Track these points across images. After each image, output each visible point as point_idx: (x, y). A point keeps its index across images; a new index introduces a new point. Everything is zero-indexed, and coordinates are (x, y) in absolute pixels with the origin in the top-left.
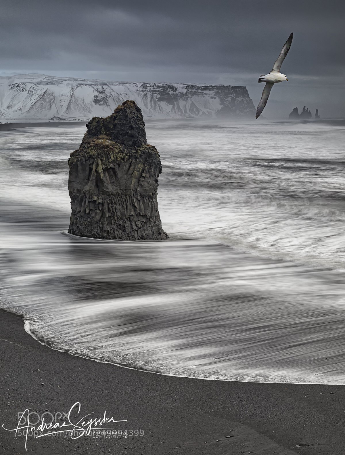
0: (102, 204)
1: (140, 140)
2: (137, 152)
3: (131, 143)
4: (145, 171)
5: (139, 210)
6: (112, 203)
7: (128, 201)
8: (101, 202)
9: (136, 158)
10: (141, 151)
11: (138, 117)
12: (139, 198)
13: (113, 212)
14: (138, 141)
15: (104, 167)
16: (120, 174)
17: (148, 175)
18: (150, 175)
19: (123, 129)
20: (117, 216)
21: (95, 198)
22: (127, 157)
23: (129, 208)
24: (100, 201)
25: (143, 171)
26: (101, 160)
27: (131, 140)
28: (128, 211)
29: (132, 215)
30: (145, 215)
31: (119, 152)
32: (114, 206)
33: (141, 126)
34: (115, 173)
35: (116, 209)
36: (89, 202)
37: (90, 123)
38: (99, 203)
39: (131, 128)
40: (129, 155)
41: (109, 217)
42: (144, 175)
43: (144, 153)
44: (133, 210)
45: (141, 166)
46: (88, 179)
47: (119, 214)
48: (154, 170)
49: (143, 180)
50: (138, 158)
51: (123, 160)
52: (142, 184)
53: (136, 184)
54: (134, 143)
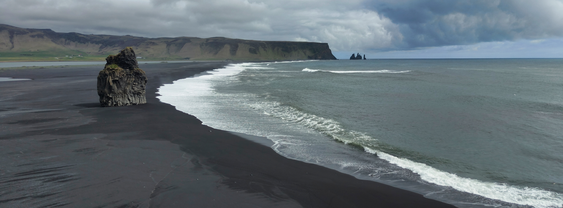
0: (111, 98)
3: (128, 68)
5: (132, 101)
6: (117, 97)
7: (125, 97)
9: (130, 75)
10: (133, 72)
11: (131, 55)
12: (132, 95)
13: (117, 102)
15: (112, 79)
16: (121, 83)
17: (137, 84)
18: (138, 83)
20: (119, 104)
21: (108, 95)
22: (125, 74)
24: (111, 96)
25: (134, 81)
26: (111, 76)
27: (128, 66)
28: (126, 101)
29: (128, 104)
31: (121, 72)
33: (134, 59)
34: (119, 83)
35: (119, 100)
36: (106, 97)
37: (107, 58)
38: (110, 97)
39: (128, 60)
40: (127, 74)
41: (115, 104)
42: (134, 83)
43: (135, 73)
44: (128, 101)
46: (105, 86)
47: (121, 103)
48: (140, 81)
49: (134, 86)
50: (132, 75)
51: (123, 76)
52: (134, 88)
53: (130, 88)
54: (130, 68)
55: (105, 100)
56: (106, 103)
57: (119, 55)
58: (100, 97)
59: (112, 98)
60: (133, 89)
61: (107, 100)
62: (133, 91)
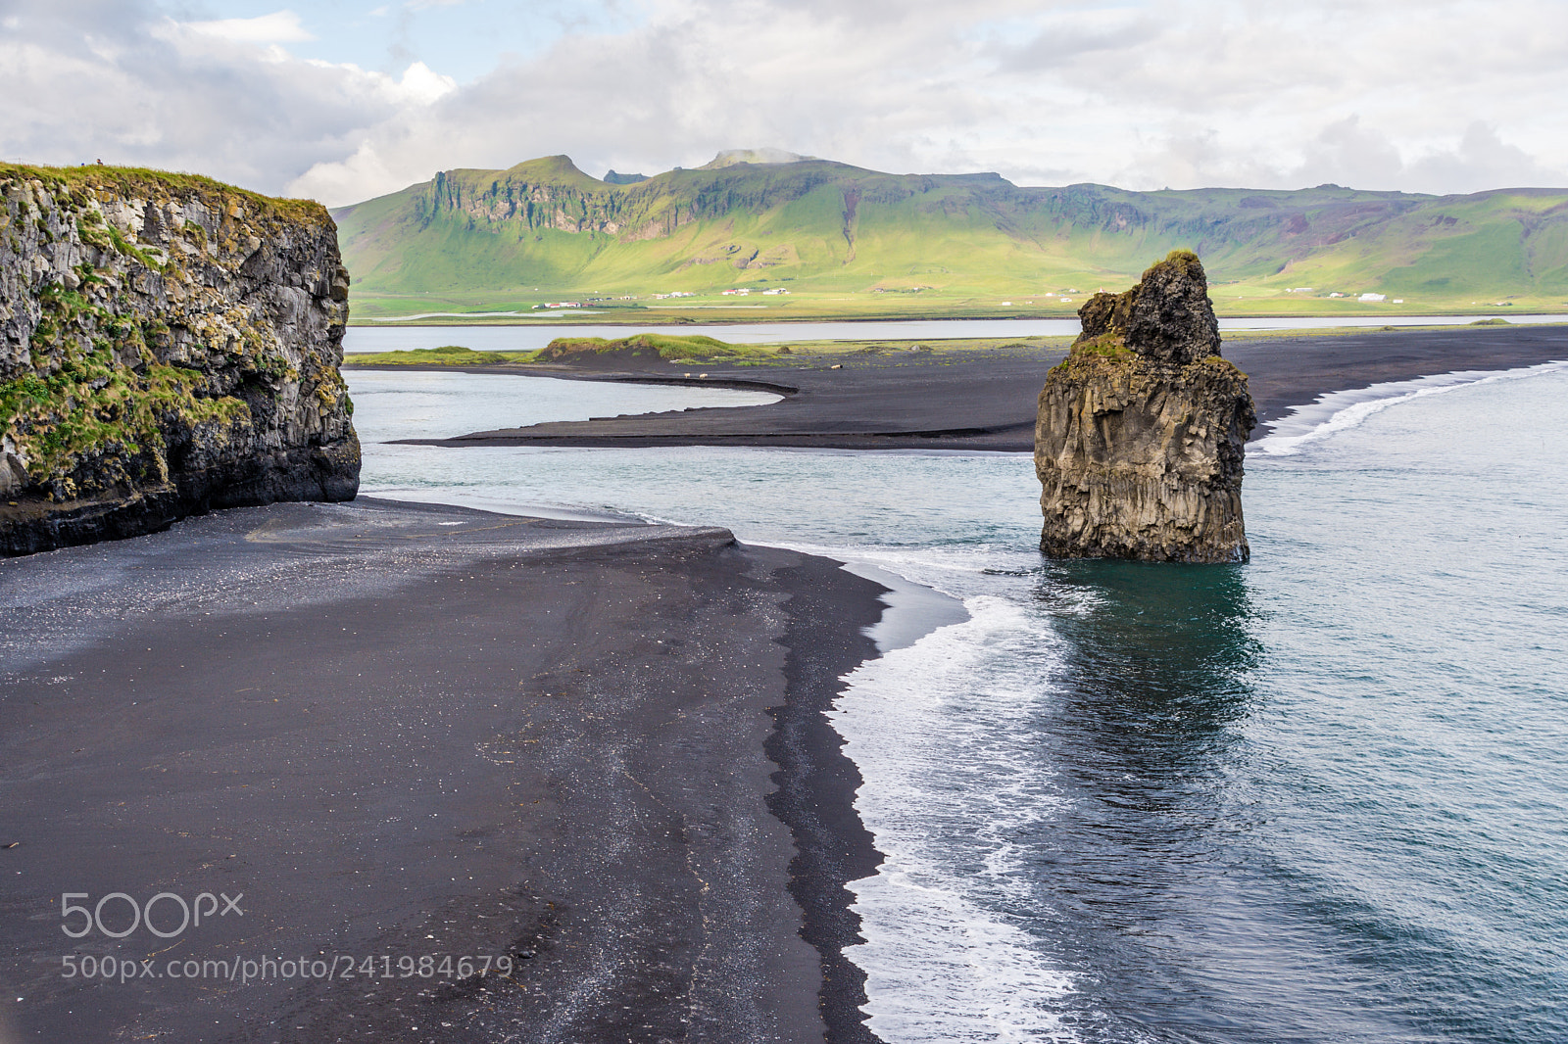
3: (1169, 353)
5: (1173, 516)
6: (1110, 493)
7: (1147, 492)
8: (1085, 490)
9: (1176, 388)
10: (1190, 372)
11: (1191, 290)
12: (1175, 483)
13: (1109, 514)
14: (1187, 350)
15: (1097, 408)
16: (1133, 428)
17: (1203, 433)
18: (1209, 431)
19: (1149, 320)
20: (1117, 525)
21: (1074, 480)
22: (1152, 385)
23: (1147, 506)
24: (1083, 487)
25: (1190, 420)
26: (1093, 393)
27: (1169, 347)
28: (1145, 514)
29: (1153, 526)
30: (1187, 527)
31: (1135, 374)
32: (1114, 501)
33: (1196, 312)
34: (1123, 424)
35: (1116, 509)
36: (1064, 488)
37: (1088, 306)
38: (1081, 491)
39: (1170, 318)
40: (1161, 382)
41: (1099, 525)
42: (1193, 429)
43: (1197, 379)
44: (1156, 514)
45: (1185, 409)
46: (1066, 437)
47: (1124, 520)
48: (1221, 421)
49: (1191, 441)
50: (1182, 390)
51: (1144, 391)
52: (1187, 451)
53: (1172, 451)
54: (1177, 354)
55: (1062, 505)
56: (1062, 515)
57: (1134, 293)
58: (1044, 485)
59: (1088, 493)
60: (1186, 457)
61: (1067, 503)
62: (1182, 466)
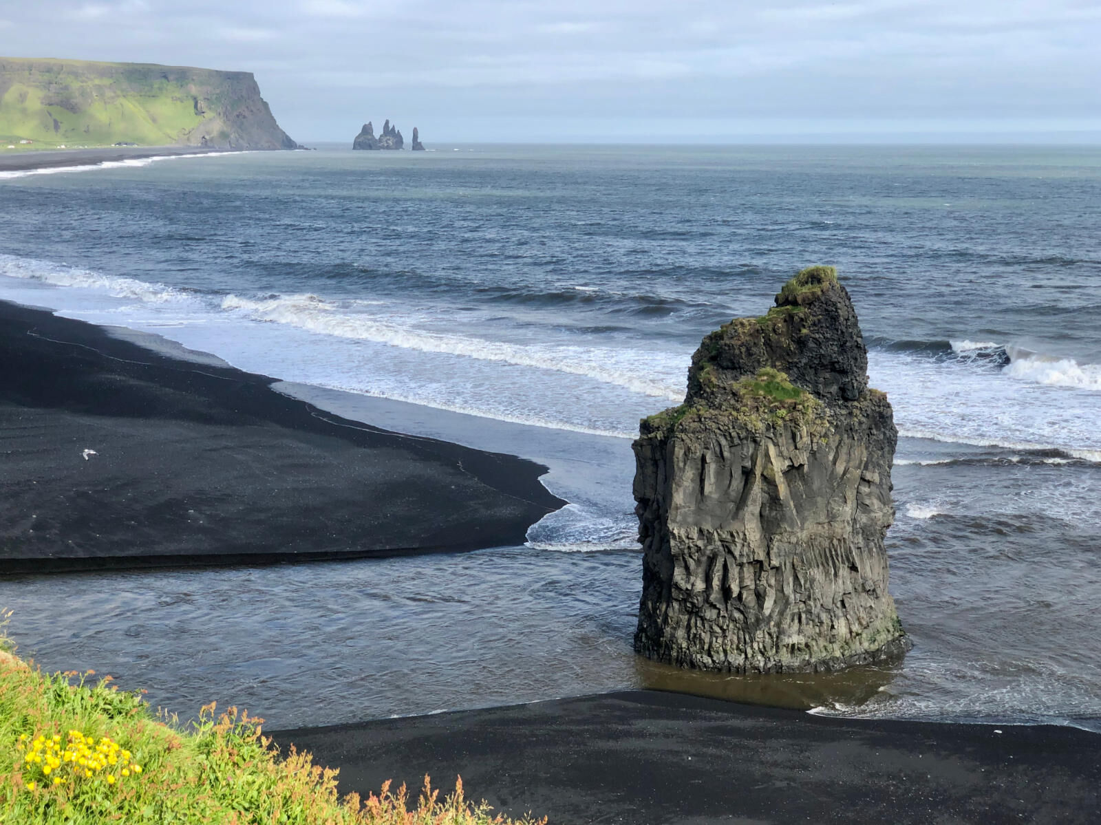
0: (777, 569)
1: (858, 378)
2: (851, 414)
4: (870, 467)
5: (863, 577)
6: (802, 564)
7: (837, 555)
8: (778, 565)
12: (861, 541)
13: (807, 589)
14: (852, 383)
15: (785, 463)
16: (816, 481)
17: (876, 478)
18: (882, 476)
19: (823, 352)
20: (814, 600)
22: (832, 430)
23: (841, 573)
25: (867, 466)
26: (776, 445)
27: (835, 381)
30: (874, 590)
31: (815, 418)
32: (808, 572)
34: (804, 478)
39: (842, 348)
40: (836, 425)
43: (867, 416)
44: (848, 580)
45: (862, 453)
47: (818, 593)
49: (868, 490)
50: (856, 431)
51: (825, 437)
53: (854, 504)
54: (843, 390)
62: (863, 519)
